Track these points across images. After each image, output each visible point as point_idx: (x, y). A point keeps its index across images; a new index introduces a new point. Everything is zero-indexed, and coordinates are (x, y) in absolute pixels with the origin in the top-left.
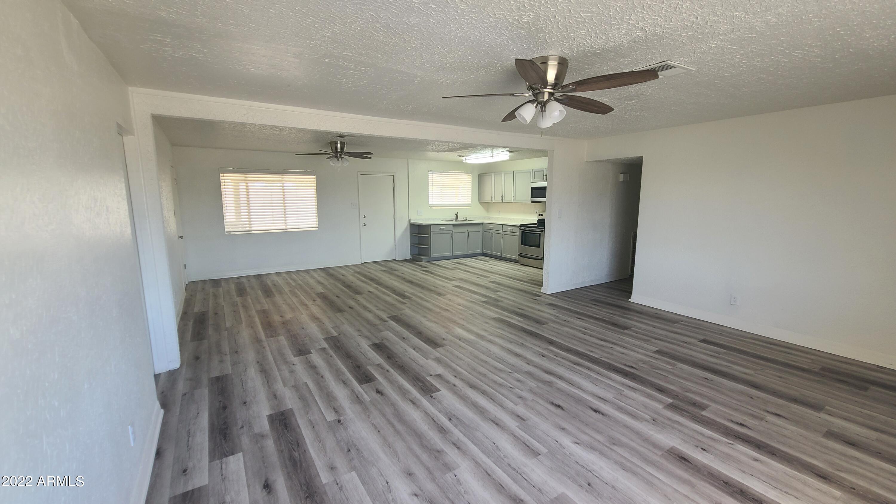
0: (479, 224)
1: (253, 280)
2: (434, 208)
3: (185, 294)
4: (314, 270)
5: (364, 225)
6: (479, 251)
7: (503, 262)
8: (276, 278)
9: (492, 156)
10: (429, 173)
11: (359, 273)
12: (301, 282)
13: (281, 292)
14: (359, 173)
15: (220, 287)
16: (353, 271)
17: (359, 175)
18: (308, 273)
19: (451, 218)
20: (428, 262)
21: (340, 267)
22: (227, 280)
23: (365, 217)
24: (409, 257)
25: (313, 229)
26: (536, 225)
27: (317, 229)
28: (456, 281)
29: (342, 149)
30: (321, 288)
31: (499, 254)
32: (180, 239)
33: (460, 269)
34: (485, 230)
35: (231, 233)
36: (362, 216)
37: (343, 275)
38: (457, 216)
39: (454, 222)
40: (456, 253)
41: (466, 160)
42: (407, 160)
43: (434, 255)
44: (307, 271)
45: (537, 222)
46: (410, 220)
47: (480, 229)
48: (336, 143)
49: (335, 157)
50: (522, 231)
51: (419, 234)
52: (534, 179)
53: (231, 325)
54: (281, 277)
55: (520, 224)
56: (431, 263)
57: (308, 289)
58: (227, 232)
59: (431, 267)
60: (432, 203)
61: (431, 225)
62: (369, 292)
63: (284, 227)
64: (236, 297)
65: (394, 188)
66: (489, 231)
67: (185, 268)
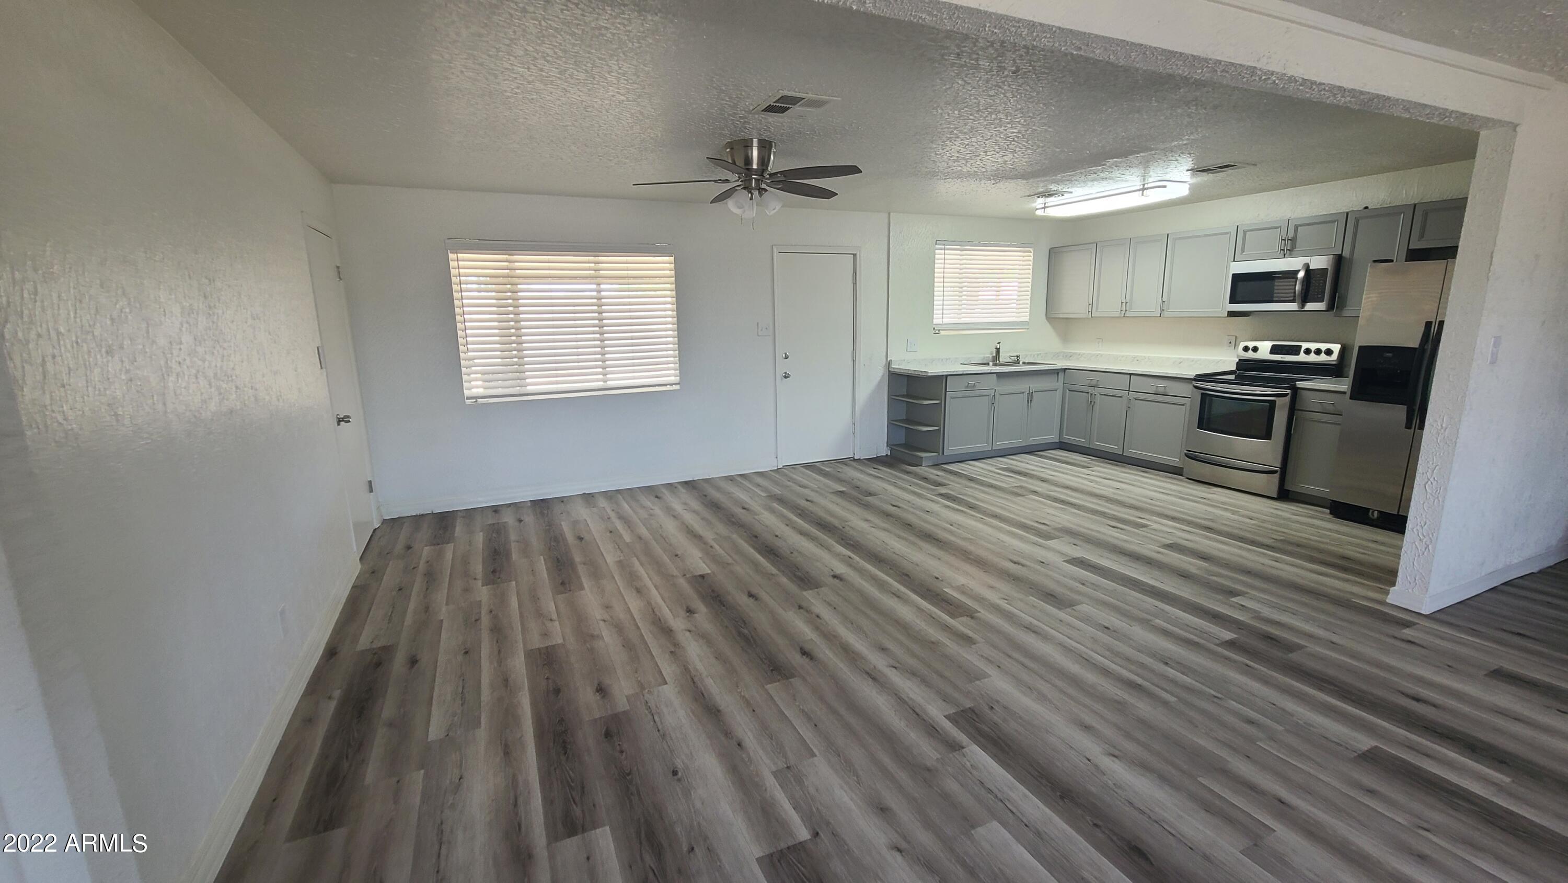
0: (1056, 372)
1: (529, 518)
2: (942, 333)
3: (359, 566)
4: (670, 486)
5: (786, 377)
6: (1054, 438)
7: (1130, 469)
8: (582, 512)
9: (1143, 189)
10: (937, 246)
11: (781, 500)
12: (644, 532)
13: (596, 573)
14: (775, 250)
15: (448, 543)
16: (764, 494)
17: (775, 254)
18: (657, 497)
19: (982, 356)
20: (936, 465)
21: (731, 479)
22: (469, 513)
23: (786, 358)
24: (884, 451)
25: (668, 388)
26: (1232, 377)
27: (678, 387)
28: (1058, 538)
29: (764, 162)
30: (700, 555)
31: (1114, 448)
32: (342, 423)
33: (1035, 492)
34: (1073, 387)
35: (479, 400)
36: (780, 355)
37: (744, 508)
38: (998, 350)
39: (991, 368)
40: (1001, 444)
41: (1044, 208)
42: (887, 215)
43: (952, 448)
44: (652, 491)
45: (1234, 368)
46: (889, 364)
47: (1057, 384)
48: (747, 145)
49: (744, 188)
50: (1202, 394)
51: (908, 396)
52: (1243, 251)
53: (442, 736)
54: (595, 510)
55: (1195, 374)
56: (945, 470)
57: (665, 557)
58: (468, 398)
59: (955, 486)
60: (940, 321)
61: (947, 376)
62: (835, 576)
63: (601, 384)
64: (480, 583)
65: (855, 284)
66: (1087, 389)
67: (371, 491)
